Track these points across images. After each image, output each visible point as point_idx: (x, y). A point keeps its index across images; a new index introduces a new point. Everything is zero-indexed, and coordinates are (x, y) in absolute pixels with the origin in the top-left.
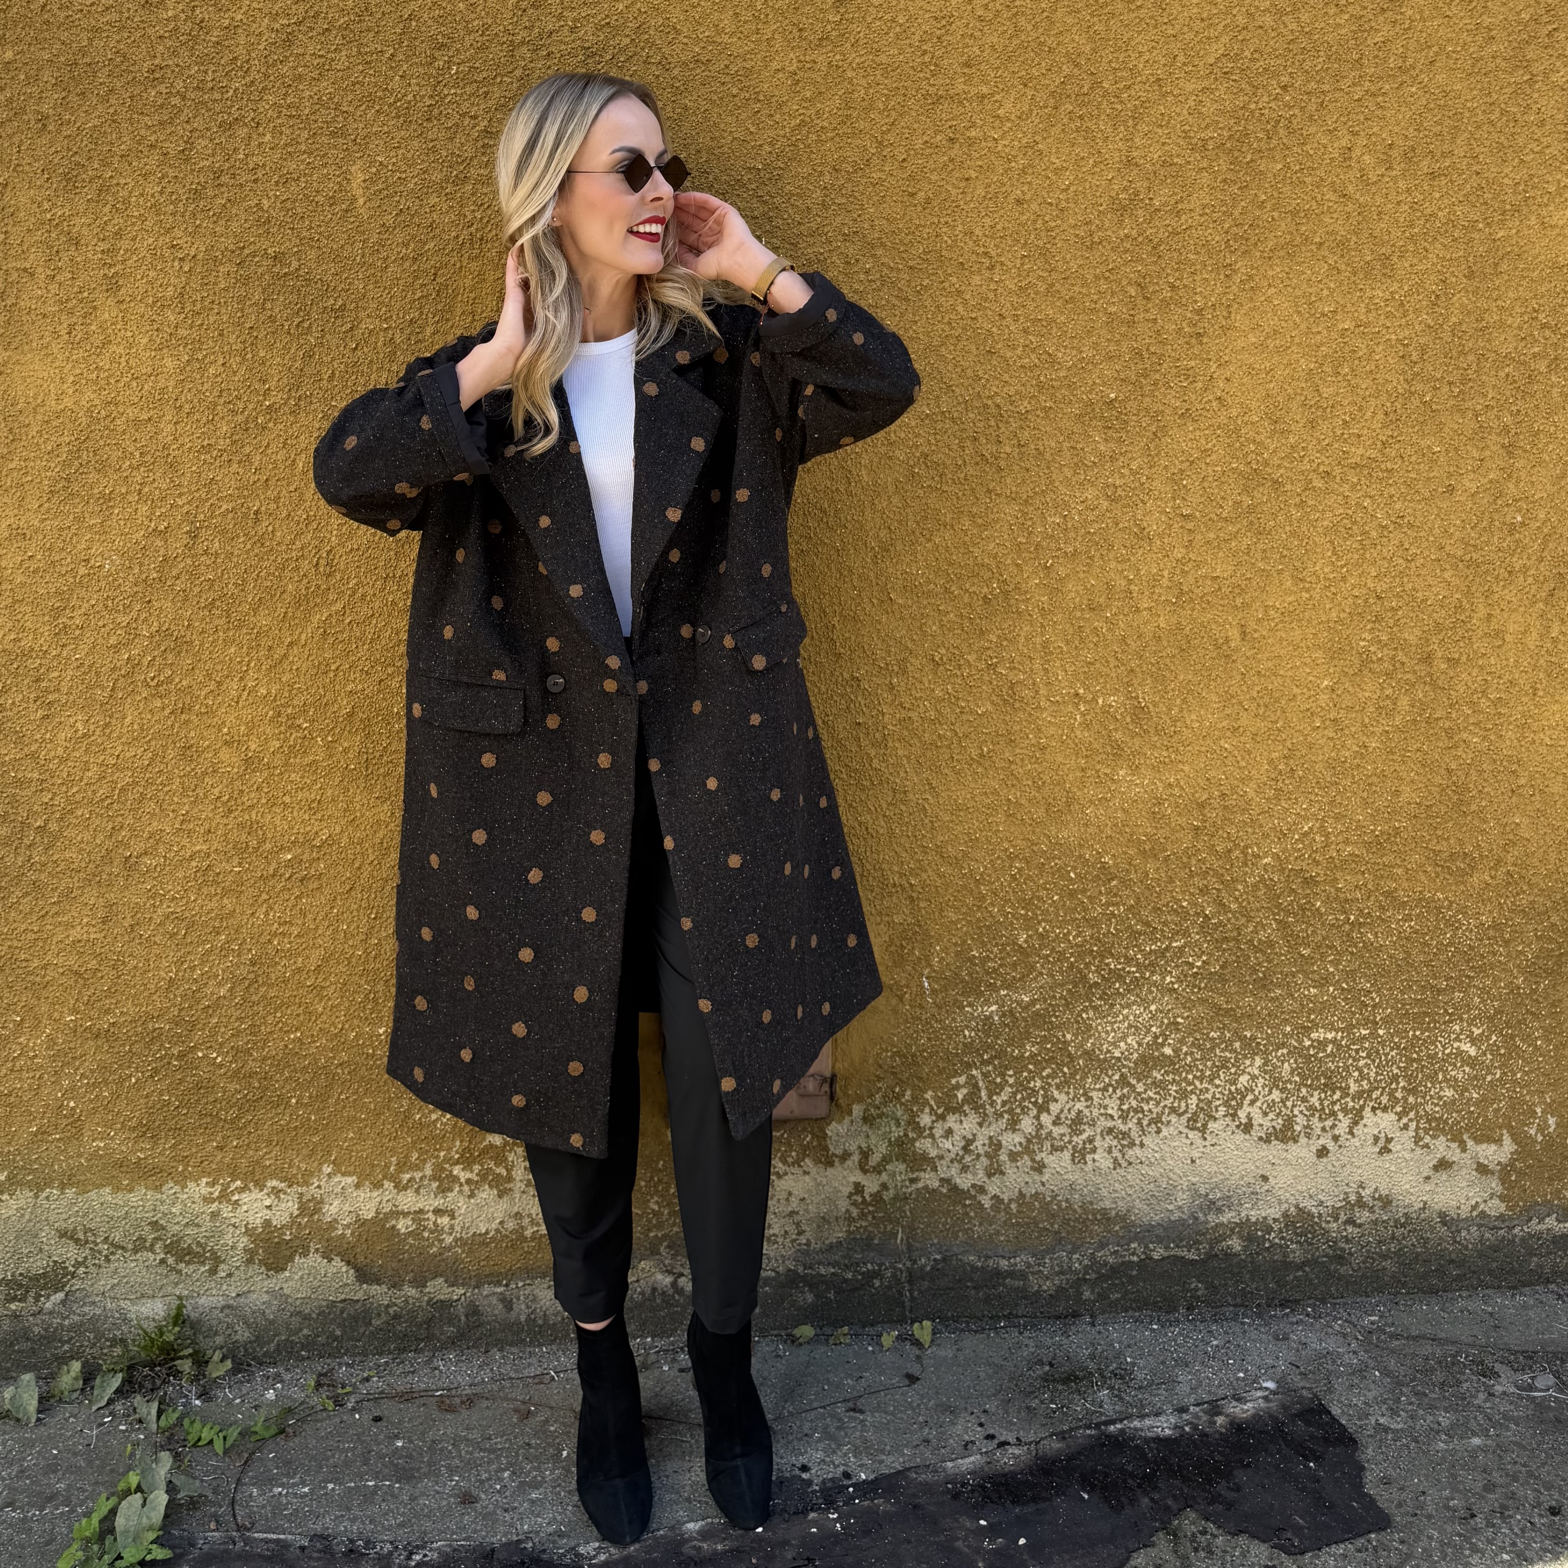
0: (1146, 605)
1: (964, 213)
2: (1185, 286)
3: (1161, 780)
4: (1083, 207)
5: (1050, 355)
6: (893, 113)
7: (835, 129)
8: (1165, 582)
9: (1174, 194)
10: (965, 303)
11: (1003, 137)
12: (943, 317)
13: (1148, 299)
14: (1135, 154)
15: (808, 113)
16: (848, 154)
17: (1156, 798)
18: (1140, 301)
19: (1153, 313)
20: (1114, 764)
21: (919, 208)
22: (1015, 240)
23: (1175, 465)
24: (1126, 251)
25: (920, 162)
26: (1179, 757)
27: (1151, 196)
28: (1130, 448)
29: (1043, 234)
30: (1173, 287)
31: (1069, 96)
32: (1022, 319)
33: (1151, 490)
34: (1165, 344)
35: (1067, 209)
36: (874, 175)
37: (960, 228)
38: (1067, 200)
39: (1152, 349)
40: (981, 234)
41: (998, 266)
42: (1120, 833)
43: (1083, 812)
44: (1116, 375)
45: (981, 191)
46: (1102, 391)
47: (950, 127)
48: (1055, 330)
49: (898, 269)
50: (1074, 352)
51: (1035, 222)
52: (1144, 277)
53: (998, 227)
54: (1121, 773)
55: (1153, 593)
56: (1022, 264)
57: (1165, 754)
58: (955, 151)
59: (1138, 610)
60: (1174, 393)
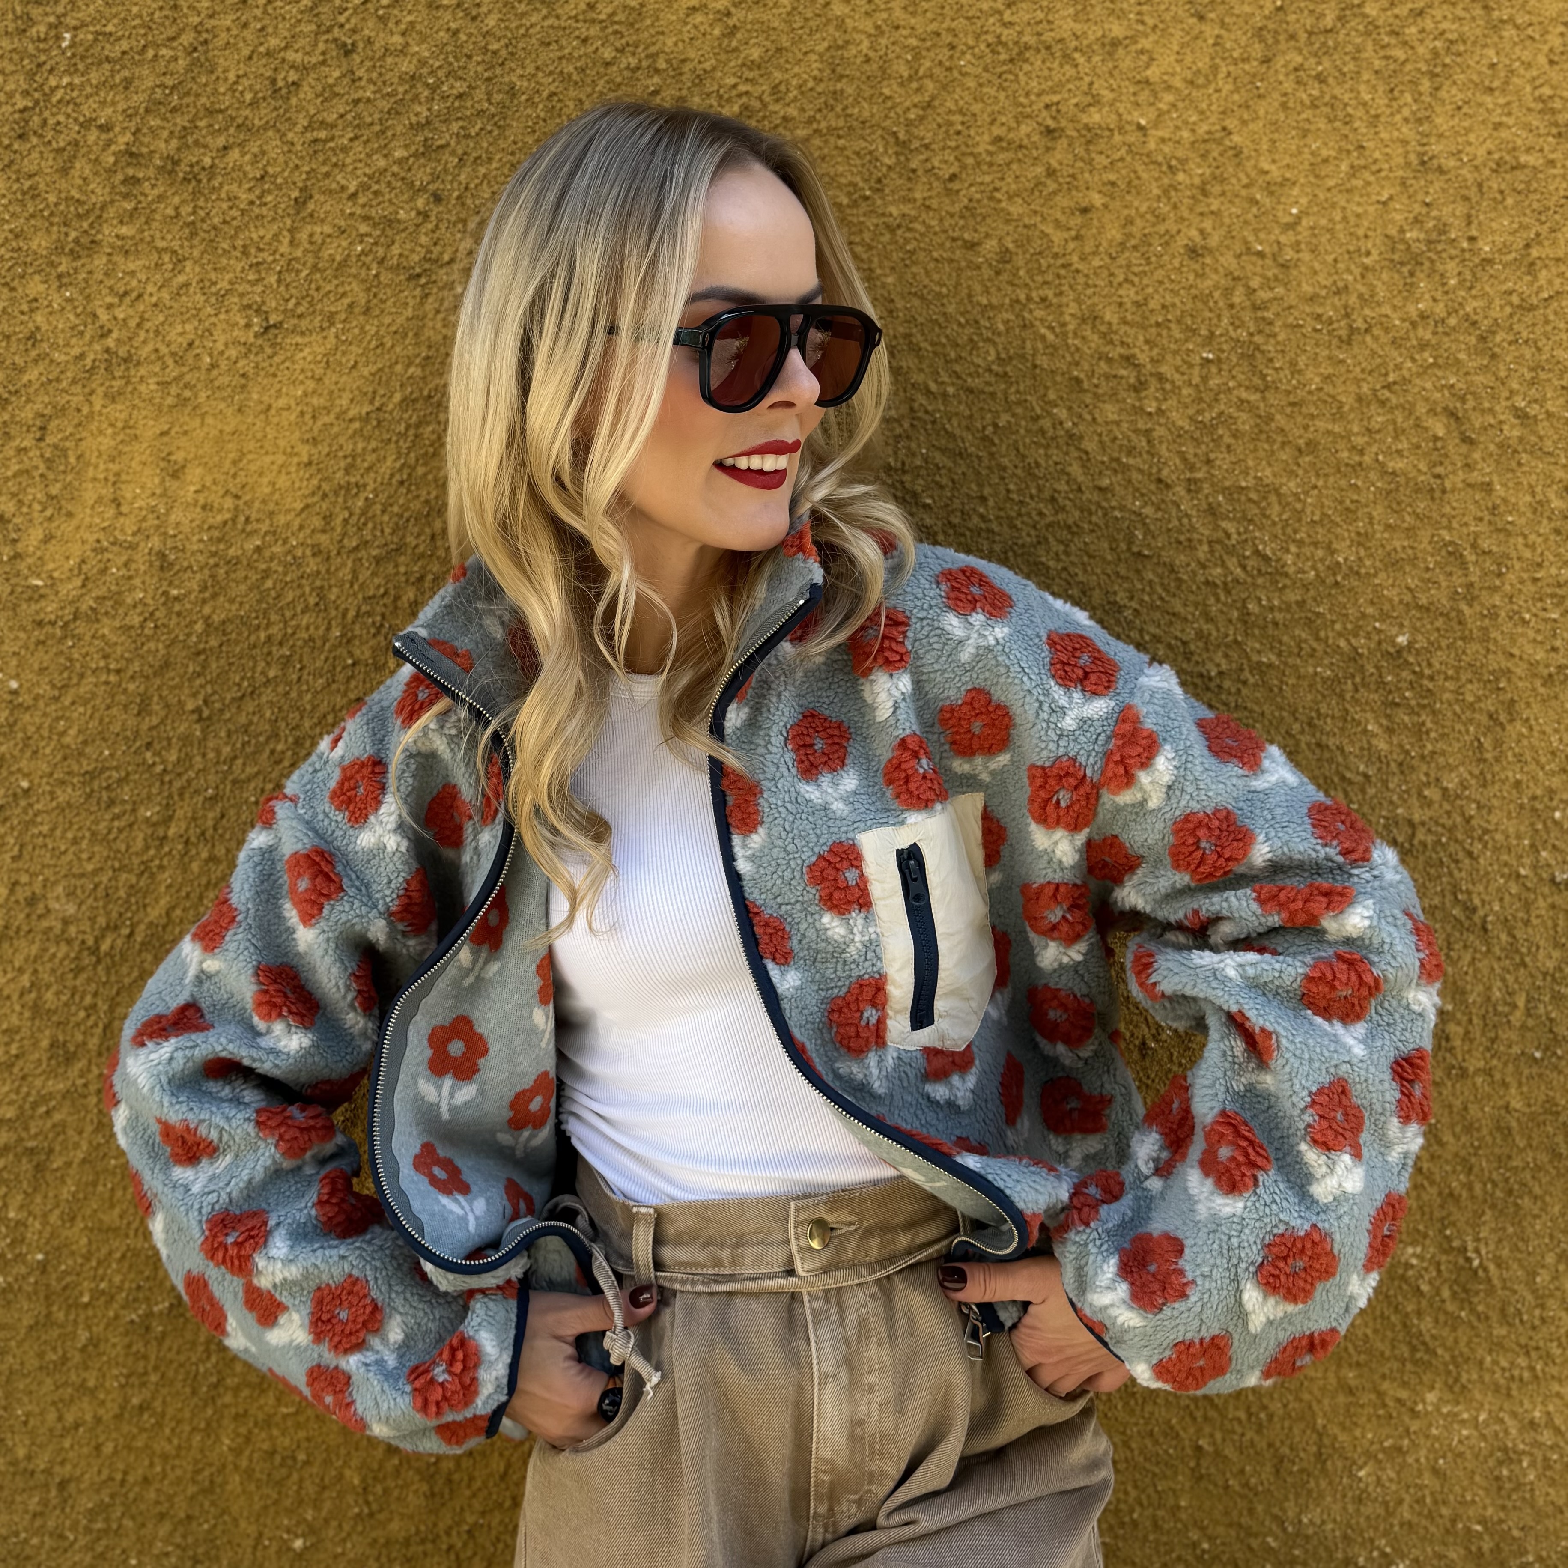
0: (1482, 1064)
1: (1081, 280)
2: (1549, 414)
3: (1514, 1415)
4: (1330, 258)
5: (1266, 559)
6: (930, 85)
7: (811, 121)
8: (1517, 1017)
9: (1523, 227)
10: (1085, 459)
11: (1157, 123)
12: (1040, 489)
13: (1470, 442)
14: (1435, 148)
15: (756, 91)
16: (840, 169)
17: (1505, 1450)
18: (1454, 447)
19: (1484, 471)
20: (1414, 1380)
21: (987, 272)
22: (1188, 329)
23: (1535, 779)
24: (1423, 346)
25: (987, 179)
26: (1554, 1370)
27: (1474, 233)
28: (1440, 745)
29: (1247, 316)
30: (1521, 415)
31: (1292, 37)
32: (1207, 488)
33: (1486, 831)
34: (1509, 534)
35: (1297, 263)
36: (894, 210)
37: (1073, 308)
38: (1296, 247)
39: (1485, 545)
40: (1115, 321)
41: (1153, 383)
42: (1430, 1517)
43: (1351, 1475)
44: (1408, 598)
45: (1114, 233)
46: (1379, 631)
47: (1047, 107)
48: (1276, 508)
49: (945, 395)
50: (1320, 553)
51: (1228, 292)
52: (1463, 400)
53: (1153, 304)
54: (1431, 1397)
55: (1493, 1041)
56: (1205, 379)
57: (1522, 1361)
58: (1059, 156)
59: (1463, 1073)
60: (1531, 634)
